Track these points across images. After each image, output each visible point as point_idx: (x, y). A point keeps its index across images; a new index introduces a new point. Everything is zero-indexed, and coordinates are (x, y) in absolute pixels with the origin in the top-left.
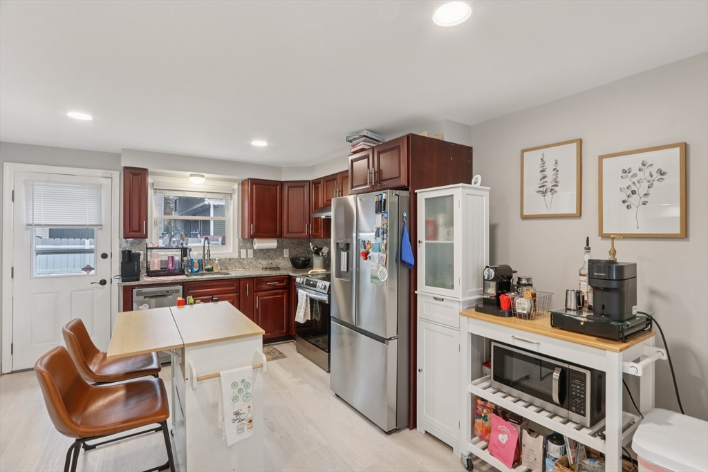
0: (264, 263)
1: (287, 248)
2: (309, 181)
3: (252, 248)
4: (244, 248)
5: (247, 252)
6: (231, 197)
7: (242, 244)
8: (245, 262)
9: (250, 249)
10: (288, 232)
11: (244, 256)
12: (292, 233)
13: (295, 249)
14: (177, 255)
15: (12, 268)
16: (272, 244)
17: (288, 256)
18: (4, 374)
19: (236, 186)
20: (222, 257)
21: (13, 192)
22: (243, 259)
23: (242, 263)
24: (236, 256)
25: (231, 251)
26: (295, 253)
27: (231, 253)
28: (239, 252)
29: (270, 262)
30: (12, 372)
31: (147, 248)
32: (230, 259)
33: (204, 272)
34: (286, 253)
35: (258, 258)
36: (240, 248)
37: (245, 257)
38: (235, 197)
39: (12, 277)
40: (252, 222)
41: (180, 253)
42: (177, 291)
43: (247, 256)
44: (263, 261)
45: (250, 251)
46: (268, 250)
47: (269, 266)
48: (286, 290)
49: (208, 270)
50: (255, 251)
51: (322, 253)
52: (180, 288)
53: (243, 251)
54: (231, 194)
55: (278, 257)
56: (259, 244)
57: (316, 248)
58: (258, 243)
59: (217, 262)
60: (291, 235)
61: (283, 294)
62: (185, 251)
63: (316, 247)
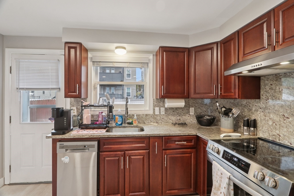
0: (174, 119)
1: (192, 106)
2: (217, 43)
3: (164, 106)
4: (157, 107)
5: (160, 110)
6: (147, 65)
7: (156, 103)
8: (158, 118)
9: (162, 107)
10: (195, 93)
11: (157, 112)
12: (199, 93)
13: (199, 108)
14: (105, 111)
15: (10, 117)
16: (180, 103)
17: (193, 114)
18: (5, 185)
19: (151, 57)
20: (141, 113)
21: (11, 67)
22: (157, 115)
23: (156, 119)
24: (151, 112)
25: (148, 109)
26: (199, 111)
27: (147, 110)
28: (154, 110)
29: (179, 118)
30: (10, 184)
31: (82, 106)
32: (147, 115)
33: (126, 125)
34: (192, 110)
35: (169, 115)
36: (155, 106)
37: (159, 113)
38: (151, 65)
39: (10, 122)
40: (163, 84)
41: (107, 109)
42: (93, 146)
43: (160, 113)
44: (172, 117)
45: (163, 109)
46: (177, 109)
47: (177, 122)
48: (194, 150)
49: (129, 123)
50: (166, 109)
51: (233, 114)
52: (96, 143)
53: (157, 109)
54: (147, 63)
55: (184, 114)
56: (170, 103)
57: (223, 109)
58: (168, 103)
59: (135, 117)
60: (198, 96)
61: (191, 153)
62: (111, 108)
63: (224, 107)
